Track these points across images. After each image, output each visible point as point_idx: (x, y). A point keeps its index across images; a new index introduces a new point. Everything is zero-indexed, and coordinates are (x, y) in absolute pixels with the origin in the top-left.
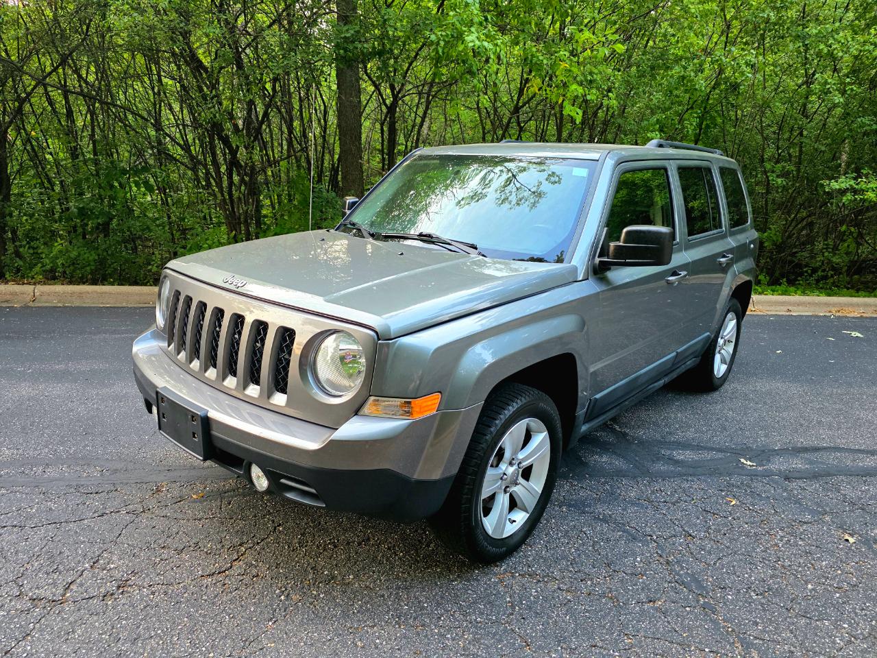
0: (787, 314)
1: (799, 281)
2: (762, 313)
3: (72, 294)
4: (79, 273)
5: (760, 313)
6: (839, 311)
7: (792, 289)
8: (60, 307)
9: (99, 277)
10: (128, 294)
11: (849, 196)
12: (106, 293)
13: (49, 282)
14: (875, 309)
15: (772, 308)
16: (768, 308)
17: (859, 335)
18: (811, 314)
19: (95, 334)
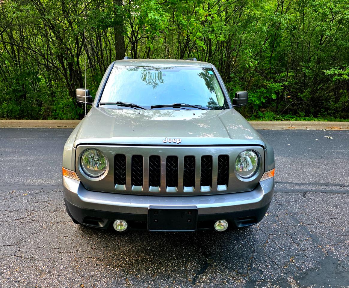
0: (305, 129)
1: (319, 115)
2: (294, 129)
3: (8, 123)
4: (13, 115)
5: (292, 129)
6: (330, 128)
7: (314, 118)
8: (3, 128)
9: (21, 116)
10: (30, 123)
11: (336, 77)
12: (21, 123)
13: (2, 119)
14: (348, 127)
15: (300, 127)
16: (298, 127)
17: (331, 138)
18: (316, 129)
19: (11, 138)
